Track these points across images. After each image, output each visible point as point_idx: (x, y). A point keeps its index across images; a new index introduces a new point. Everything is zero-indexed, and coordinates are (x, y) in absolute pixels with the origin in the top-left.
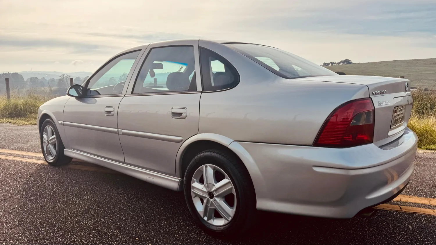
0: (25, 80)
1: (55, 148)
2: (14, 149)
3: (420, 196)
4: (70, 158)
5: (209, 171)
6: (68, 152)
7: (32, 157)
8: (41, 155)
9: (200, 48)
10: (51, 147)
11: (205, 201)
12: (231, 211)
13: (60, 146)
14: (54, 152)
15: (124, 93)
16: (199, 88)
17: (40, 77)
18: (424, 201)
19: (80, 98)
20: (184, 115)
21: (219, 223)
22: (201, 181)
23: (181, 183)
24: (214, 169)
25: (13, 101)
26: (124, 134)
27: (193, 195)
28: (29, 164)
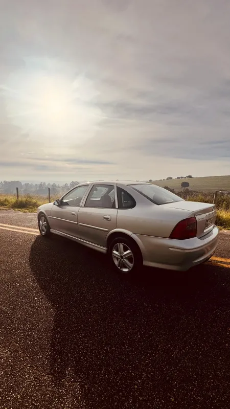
0: (23, 184)
1: (46, 228)
2: (24, 226)
3: (222, 257)
4: (53, 233)
5: (121, 246)
6: (52, 231)
7: (34, 232)
8: (39, 231)
9: (117, 187)
10: (44, 228)
11: (119, 260)
12: (131, 265)
13: (48, 227)
14: (45, 230)
15: (80, 205)
16: (117, 206)
17: (30, 183)
18: (223, 260)
19: (59, 206)
20: (109, 219)
21: (125, 270)
22: (117, 251)
23: (107, 250)
24: (123, 245)
25: (20, 199)
26: (80, 225)
27: (113, 257)
28: (33, 235)
